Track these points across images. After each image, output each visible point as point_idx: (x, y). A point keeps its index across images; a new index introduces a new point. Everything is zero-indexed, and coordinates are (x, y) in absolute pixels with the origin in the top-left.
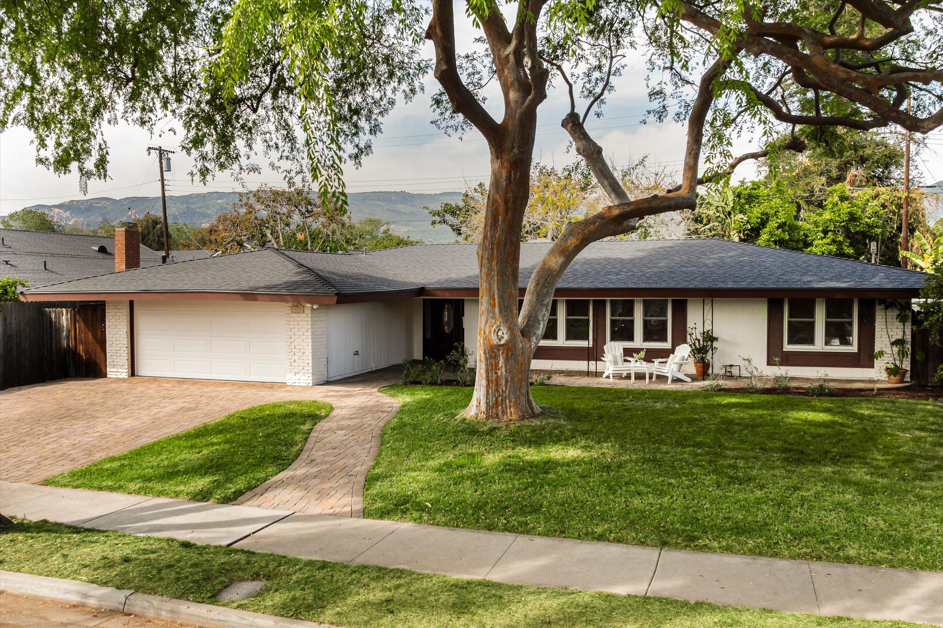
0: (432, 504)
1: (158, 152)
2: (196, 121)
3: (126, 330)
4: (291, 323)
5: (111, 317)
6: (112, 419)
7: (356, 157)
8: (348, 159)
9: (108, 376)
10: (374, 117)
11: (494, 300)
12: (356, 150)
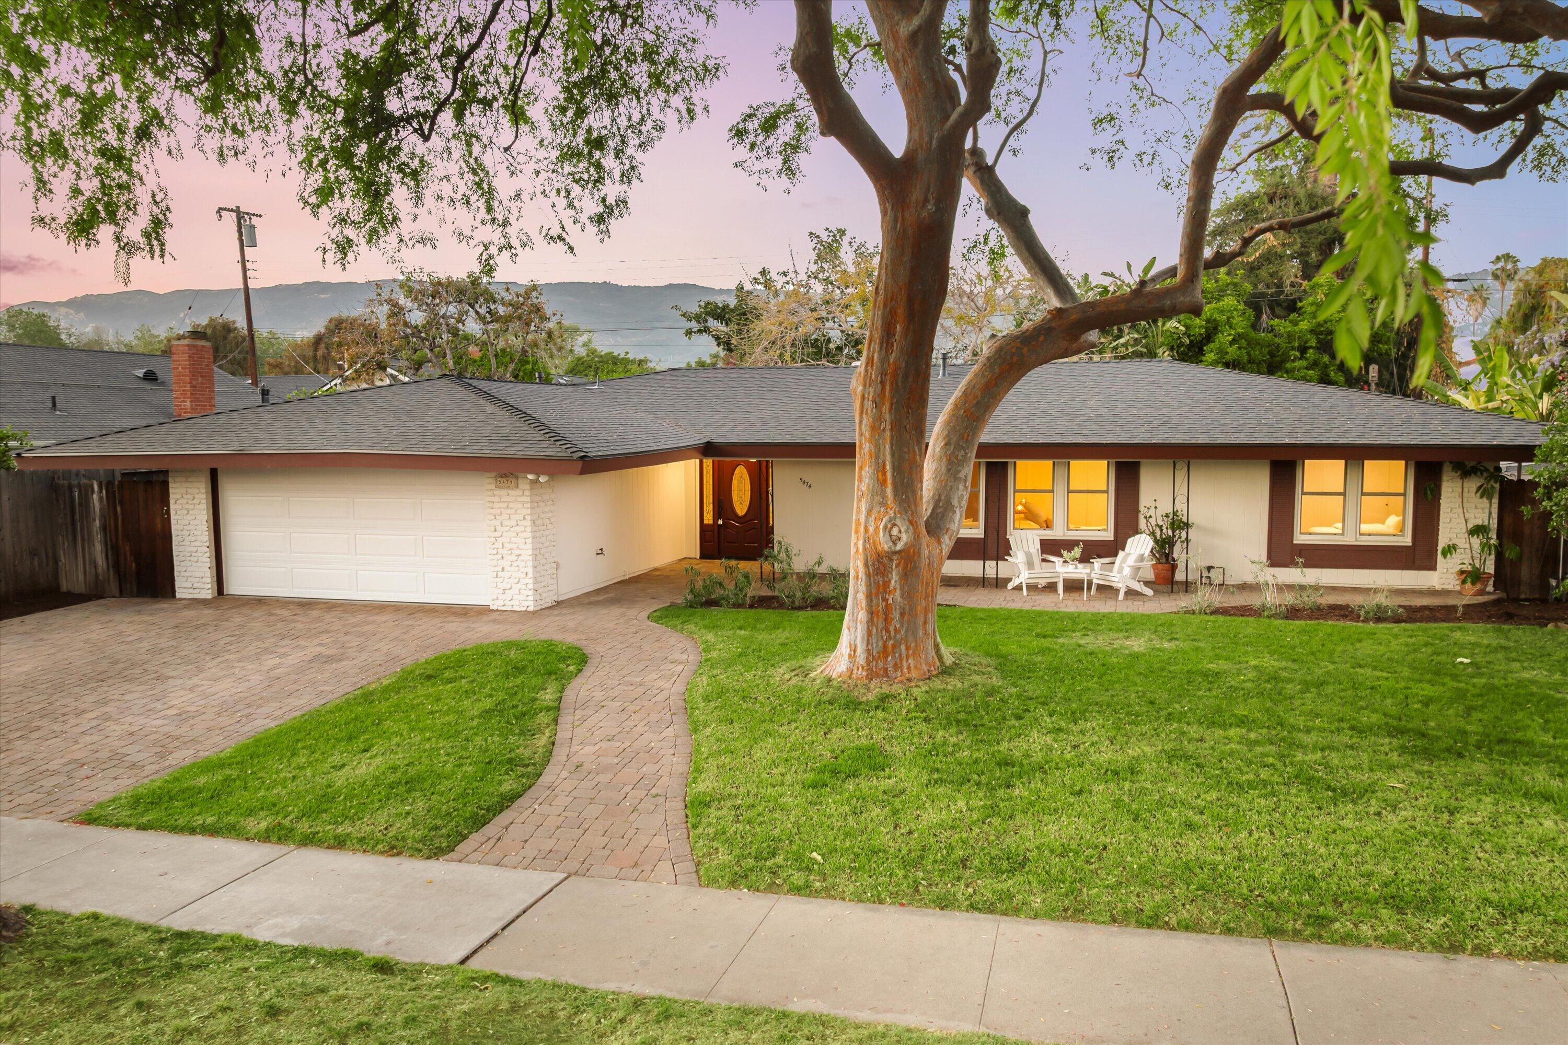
0: (823, 856)
1: (234, 214)
2: (321, 156)
3: (205, 517)
4: (496, 505)
5: (179, 496)
6: (195, 680)
7: (600, 219)
8: (588, 222)
9: (178, 595)
10: (630, 151)
11: (884, 473)
12: (601, 209)
